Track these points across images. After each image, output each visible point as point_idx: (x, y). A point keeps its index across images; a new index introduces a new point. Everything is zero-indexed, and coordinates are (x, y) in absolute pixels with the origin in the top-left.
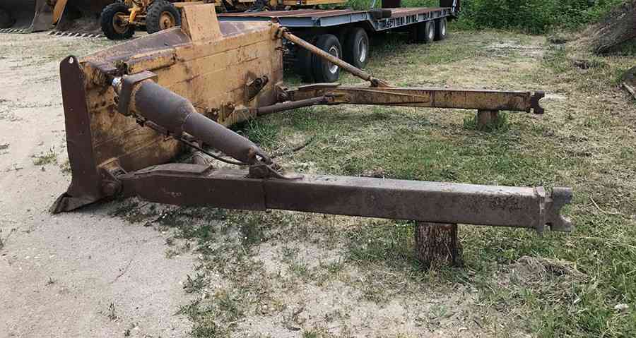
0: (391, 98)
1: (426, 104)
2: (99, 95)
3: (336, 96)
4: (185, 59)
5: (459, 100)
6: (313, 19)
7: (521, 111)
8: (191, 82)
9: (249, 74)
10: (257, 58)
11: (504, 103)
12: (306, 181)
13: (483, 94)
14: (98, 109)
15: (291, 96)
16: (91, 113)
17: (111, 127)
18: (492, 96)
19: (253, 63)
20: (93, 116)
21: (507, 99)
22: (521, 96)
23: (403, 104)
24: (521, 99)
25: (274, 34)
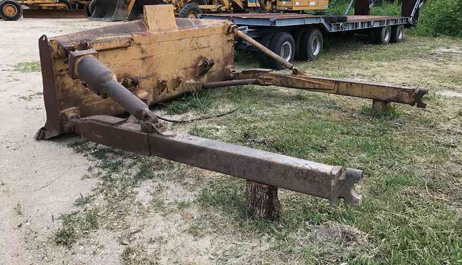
0: (306, 84)
1: (332, 92)
2: (64, 64)
3: (266, 79)
4: (142, 43)
5: (358, 91)
6: (271, 20)
7: (407, 104)
8: (146, 60)
9: (201, 58)
10: (209, 47)
11: (392, 96)
12: (175, 139)
13: (377, 87)
14: (62, 73)
15: (237, 76)
16: (56, 75)
17: (73, 86)
18: (383, 90)
19: (205, 50)
20: (59, 77)
21: (396, 93)
22: (407, 92)
23: (314, 89)
24: (407, 95)
25: (226, 30)
